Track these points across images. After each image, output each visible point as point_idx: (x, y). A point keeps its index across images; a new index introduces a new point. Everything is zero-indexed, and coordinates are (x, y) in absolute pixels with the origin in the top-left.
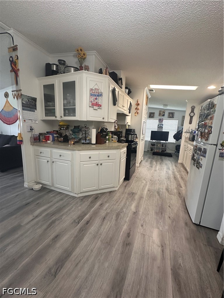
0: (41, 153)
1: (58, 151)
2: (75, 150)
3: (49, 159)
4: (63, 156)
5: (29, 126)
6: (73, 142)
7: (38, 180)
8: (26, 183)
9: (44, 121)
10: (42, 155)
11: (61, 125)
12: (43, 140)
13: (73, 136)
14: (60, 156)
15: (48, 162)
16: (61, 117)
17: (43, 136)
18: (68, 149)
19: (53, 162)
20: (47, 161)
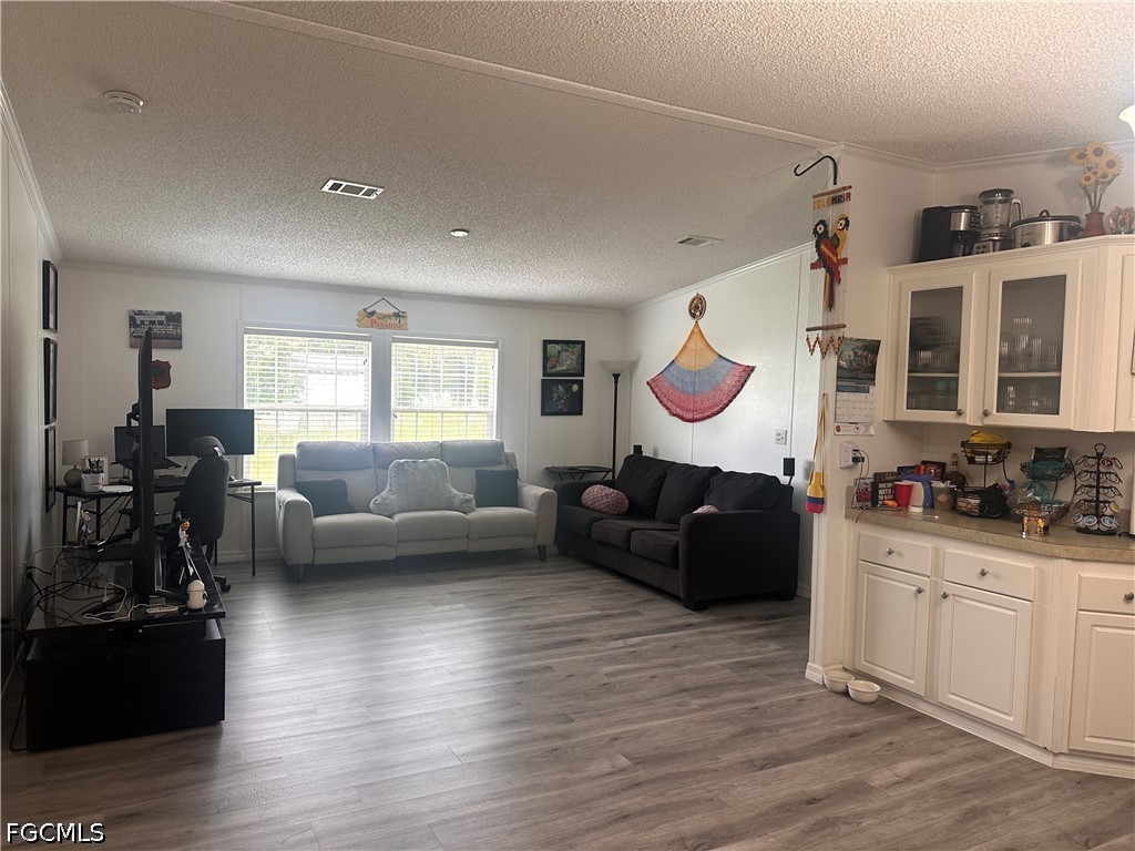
0: (890, 553)
1: (972, 554)
2: (1060, 558)
3: (925, 583)
4: (997, 576)
5: (851, 448)
6: (1041, 523)
7: (863, 662)
8: (816, 666)
9: (897, 426)
10: (893, 561)
11: (979, 445)
12: (890, 503)
13: (1035, 494)
14: (983, 573)
15: (919, 591)
16: (986, 414)
17: (890, 485)
18: (1020, 551)
19: (945, 596)
20: (915, 589)
